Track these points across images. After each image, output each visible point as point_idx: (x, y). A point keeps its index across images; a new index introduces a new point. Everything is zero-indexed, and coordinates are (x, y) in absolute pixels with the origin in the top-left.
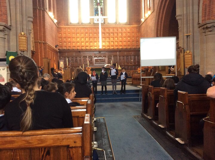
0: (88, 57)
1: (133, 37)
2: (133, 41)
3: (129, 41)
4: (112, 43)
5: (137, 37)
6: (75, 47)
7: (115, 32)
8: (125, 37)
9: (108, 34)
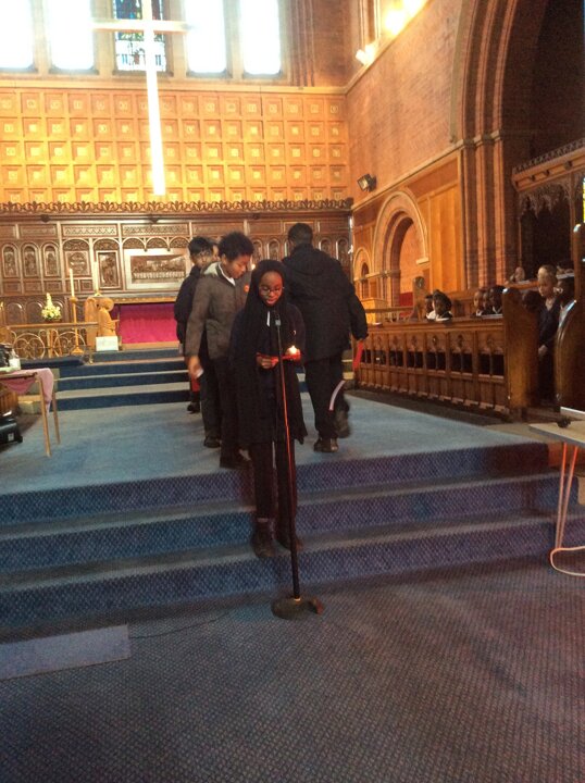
0: (91, 244)
1: (318, 144)
2: (316, 167)
3: (297, 167)
4: (216, 174)
5: (334, 146)
6: (17, 191)
7: (228, 118)
8: (276, 144)
9: (191, 129)
